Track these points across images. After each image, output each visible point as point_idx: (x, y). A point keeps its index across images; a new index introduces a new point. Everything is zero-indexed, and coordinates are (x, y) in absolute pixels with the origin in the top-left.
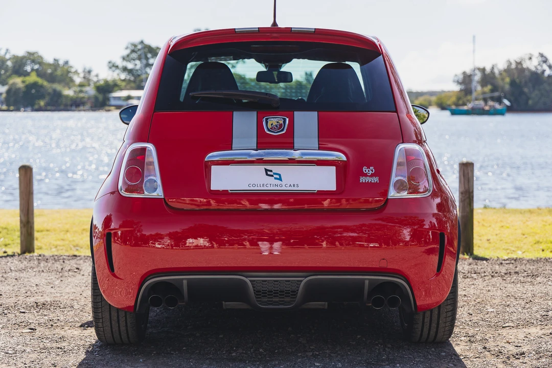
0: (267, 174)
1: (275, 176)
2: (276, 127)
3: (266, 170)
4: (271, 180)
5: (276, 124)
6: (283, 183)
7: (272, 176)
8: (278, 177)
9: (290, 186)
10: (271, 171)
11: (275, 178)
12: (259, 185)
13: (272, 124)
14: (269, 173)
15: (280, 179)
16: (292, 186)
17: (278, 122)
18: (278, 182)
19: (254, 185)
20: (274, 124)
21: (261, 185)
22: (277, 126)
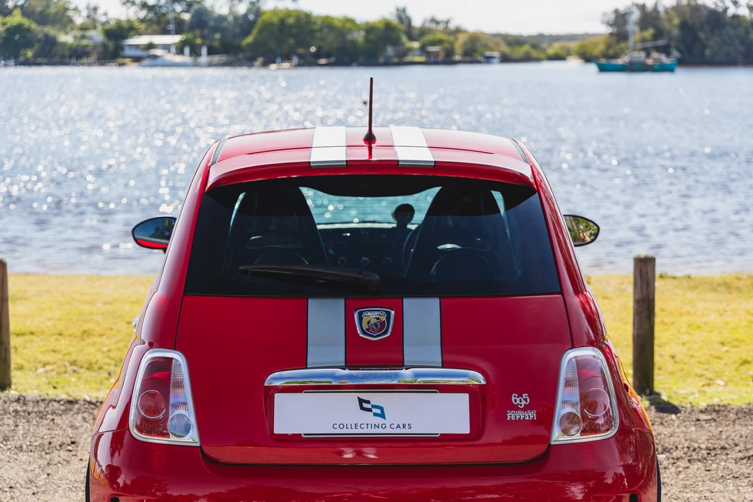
0: (362, 408)
1: (375, 410)
2: (375, 328)
3: (361, 401)
4: (369, 418)
5: (376, 321)
6: (387, 422)
7: (370, 410)
8: (378, 411)
9: (398, 426)
10: (368, 402)
11: (375, 414)
12: (349, 426)
13: (369, 323)
14: (365, 405)
15: (382, 415)
16: (401, 426)
17: (378, 319)
18: (379, 420)
19: (342, 426)
20: (372, 322)
21: (353, 426)
22: (376, 326)
